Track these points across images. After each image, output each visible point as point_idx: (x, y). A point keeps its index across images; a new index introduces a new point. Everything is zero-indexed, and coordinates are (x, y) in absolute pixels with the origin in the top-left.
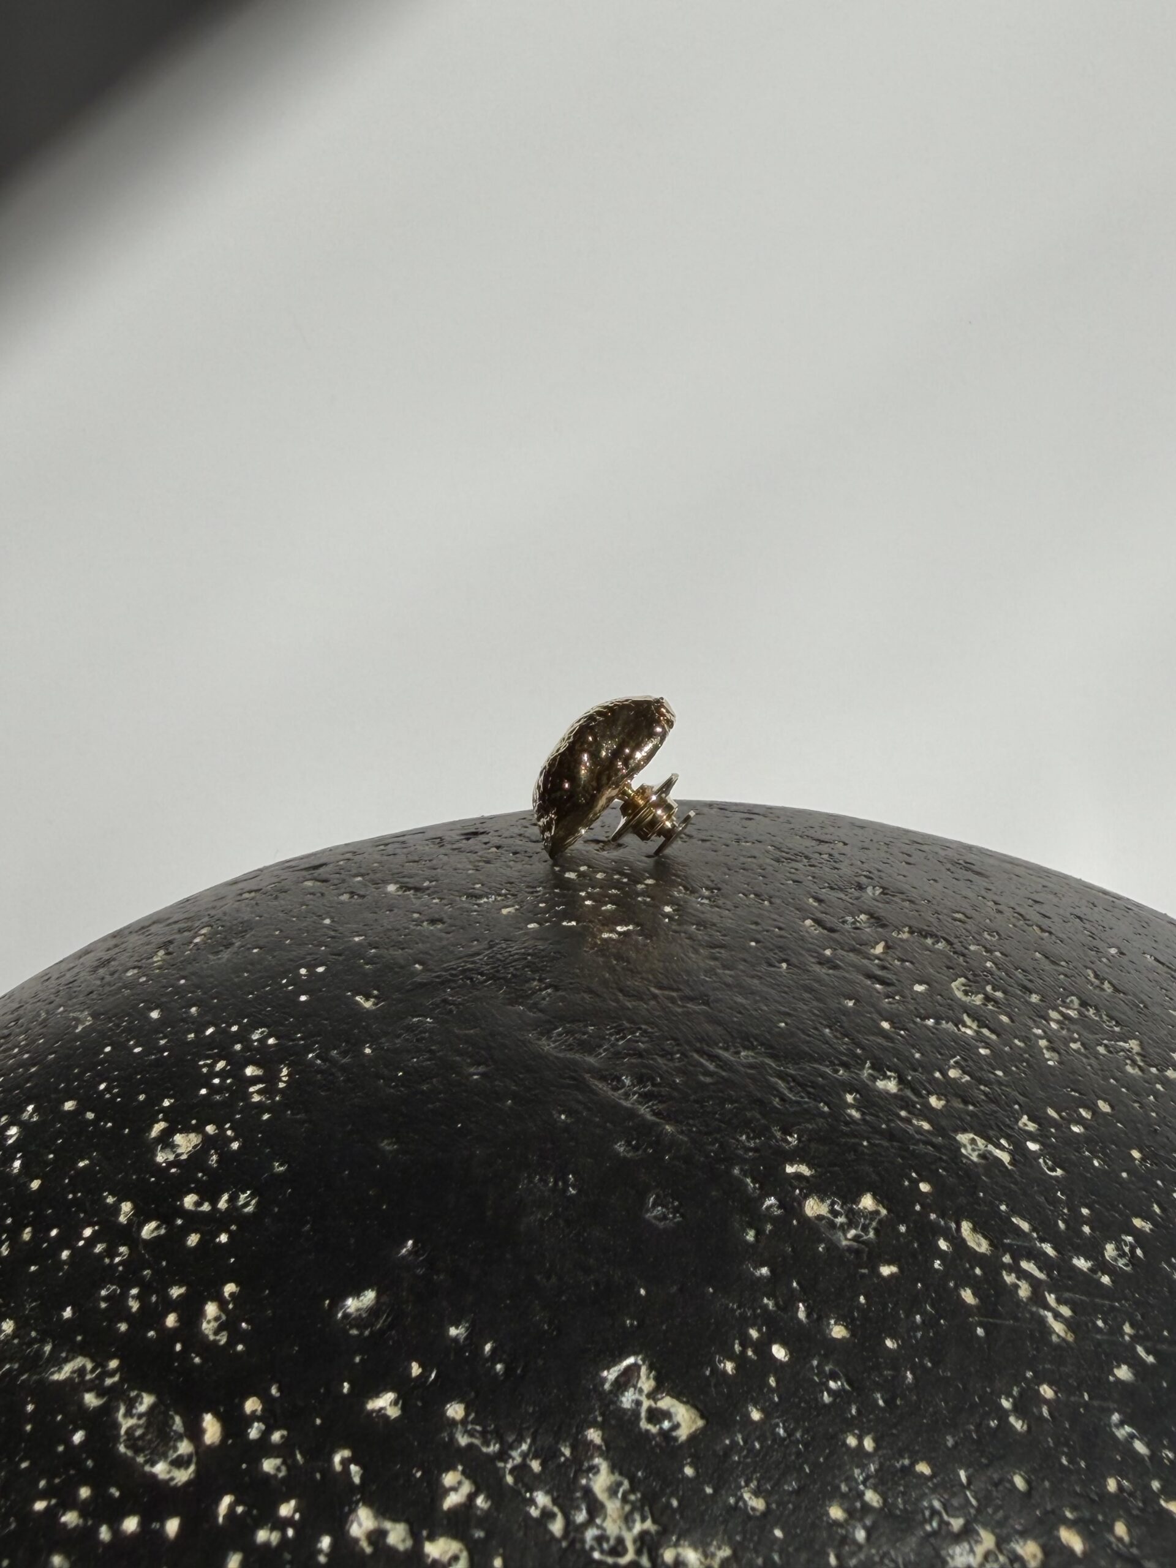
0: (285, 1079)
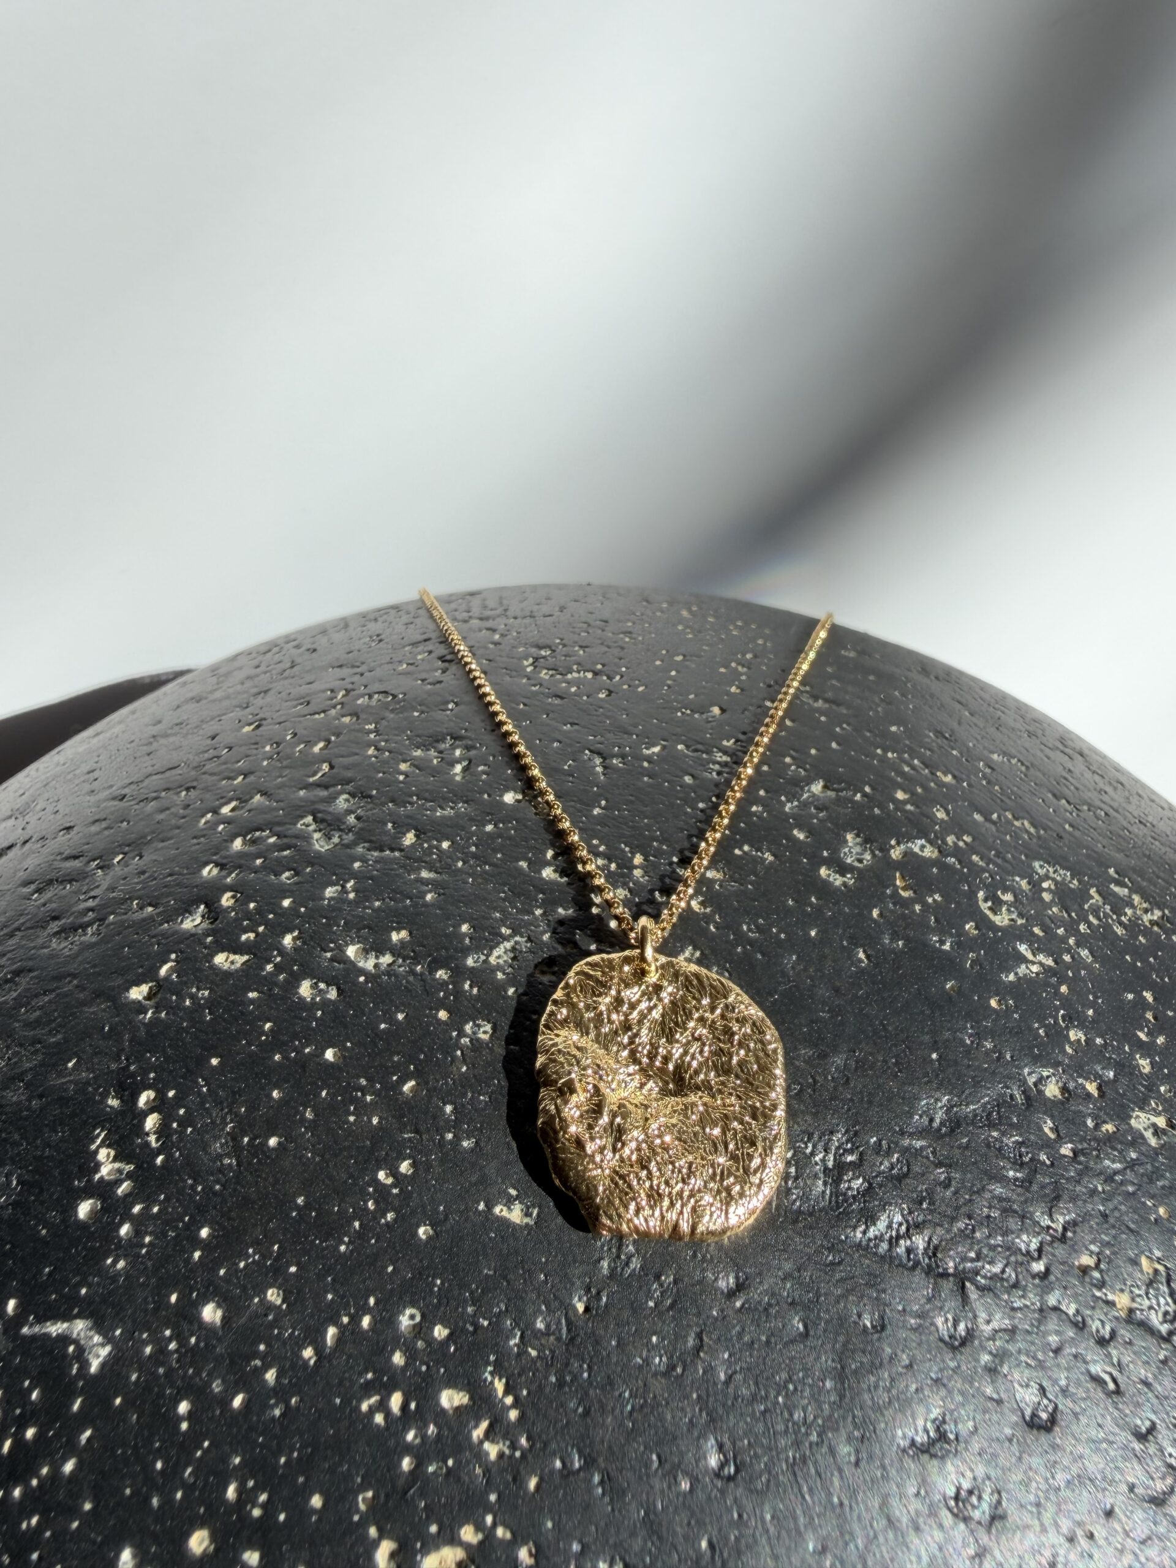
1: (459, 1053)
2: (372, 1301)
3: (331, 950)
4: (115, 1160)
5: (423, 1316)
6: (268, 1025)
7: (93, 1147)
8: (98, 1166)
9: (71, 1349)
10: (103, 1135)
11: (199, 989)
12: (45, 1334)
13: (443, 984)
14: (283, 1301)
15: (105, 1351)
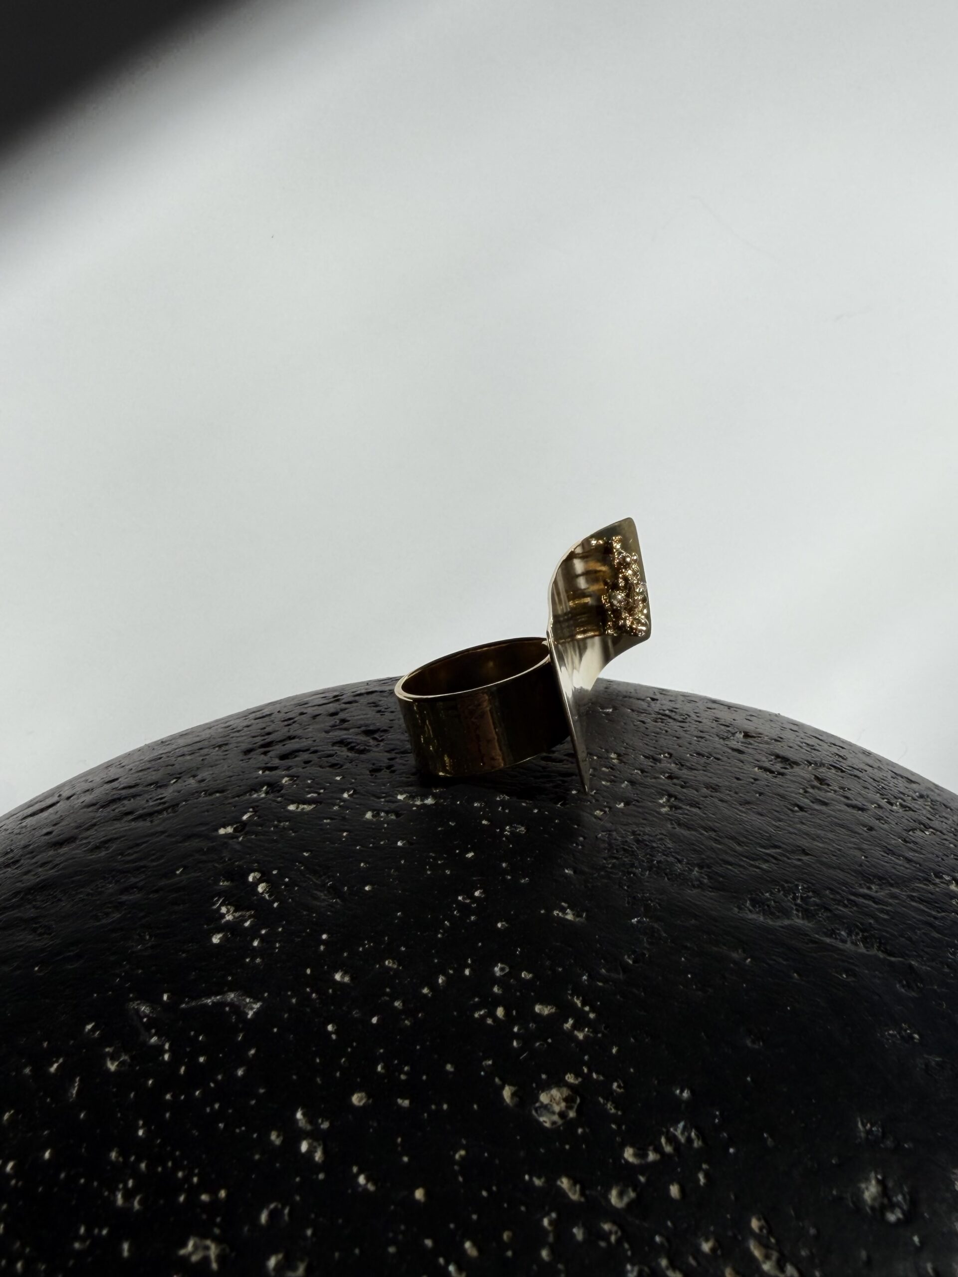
0: (587, 1009)
1: (504, 839)
2: (469, 961)
3: (383, 797)
4: (235, 911)
5: (510, 968)
6: (345, 834)
7: (215, 907)
8: (223, 916)
9: (227, 1009)
10: (221, 901)
11: (280, 822)
12: (201, 1005)
13: (480, 809)
14: (399, 965)
15: (257, 1006)
